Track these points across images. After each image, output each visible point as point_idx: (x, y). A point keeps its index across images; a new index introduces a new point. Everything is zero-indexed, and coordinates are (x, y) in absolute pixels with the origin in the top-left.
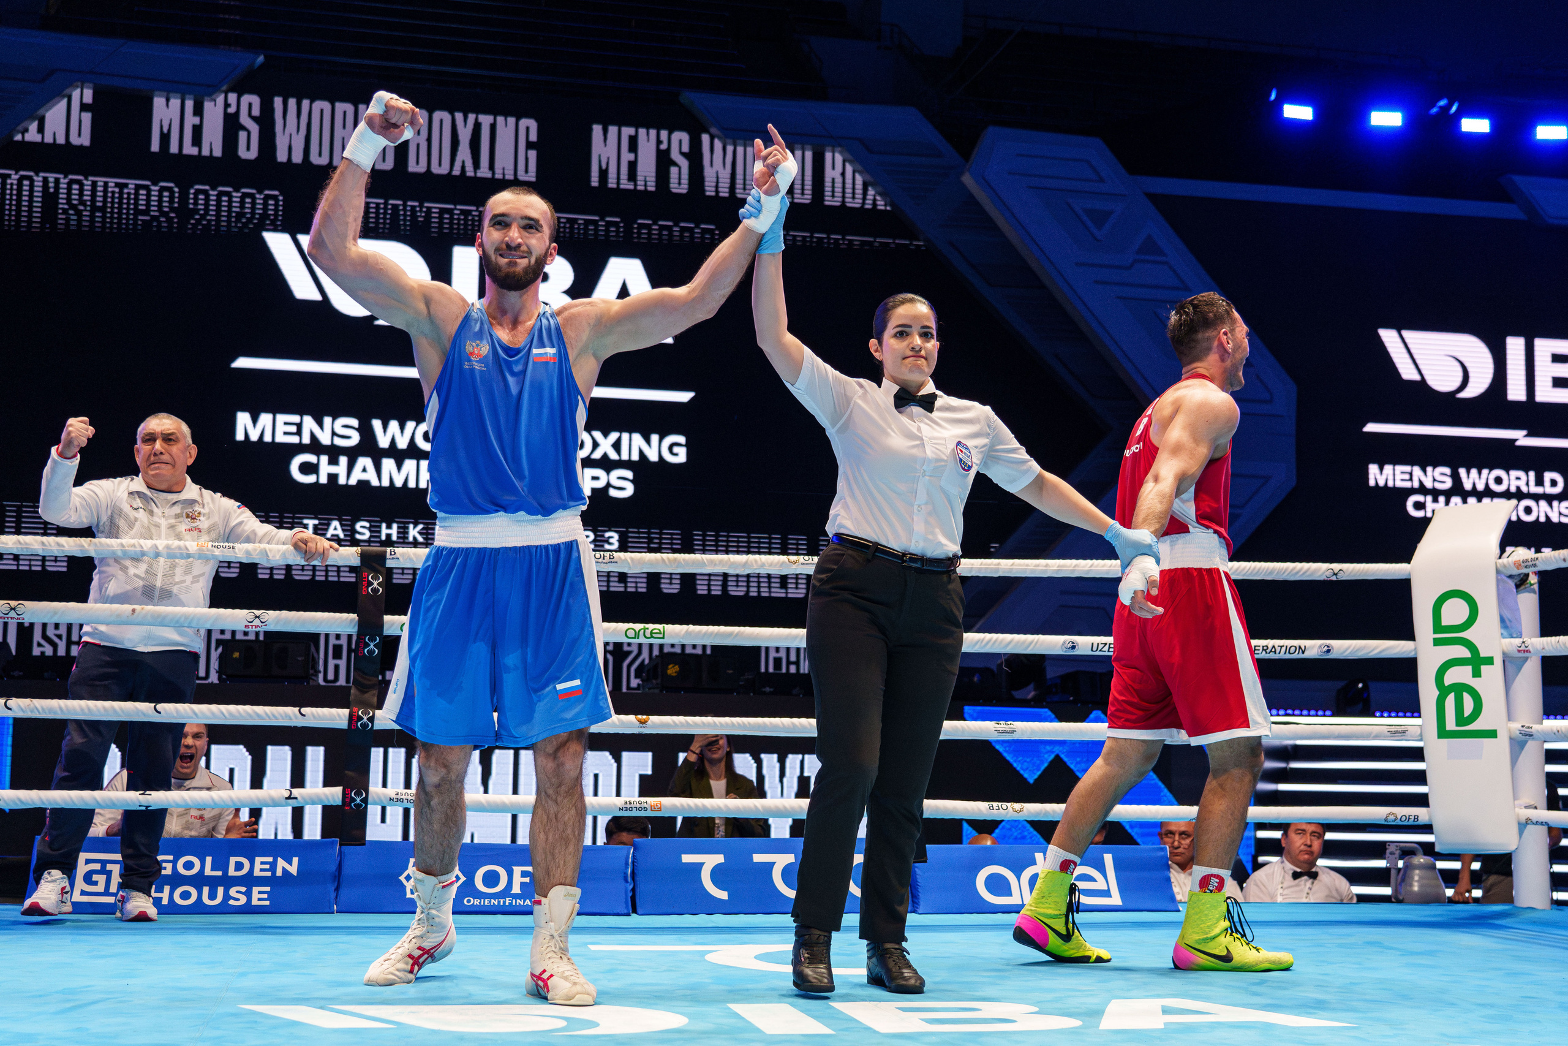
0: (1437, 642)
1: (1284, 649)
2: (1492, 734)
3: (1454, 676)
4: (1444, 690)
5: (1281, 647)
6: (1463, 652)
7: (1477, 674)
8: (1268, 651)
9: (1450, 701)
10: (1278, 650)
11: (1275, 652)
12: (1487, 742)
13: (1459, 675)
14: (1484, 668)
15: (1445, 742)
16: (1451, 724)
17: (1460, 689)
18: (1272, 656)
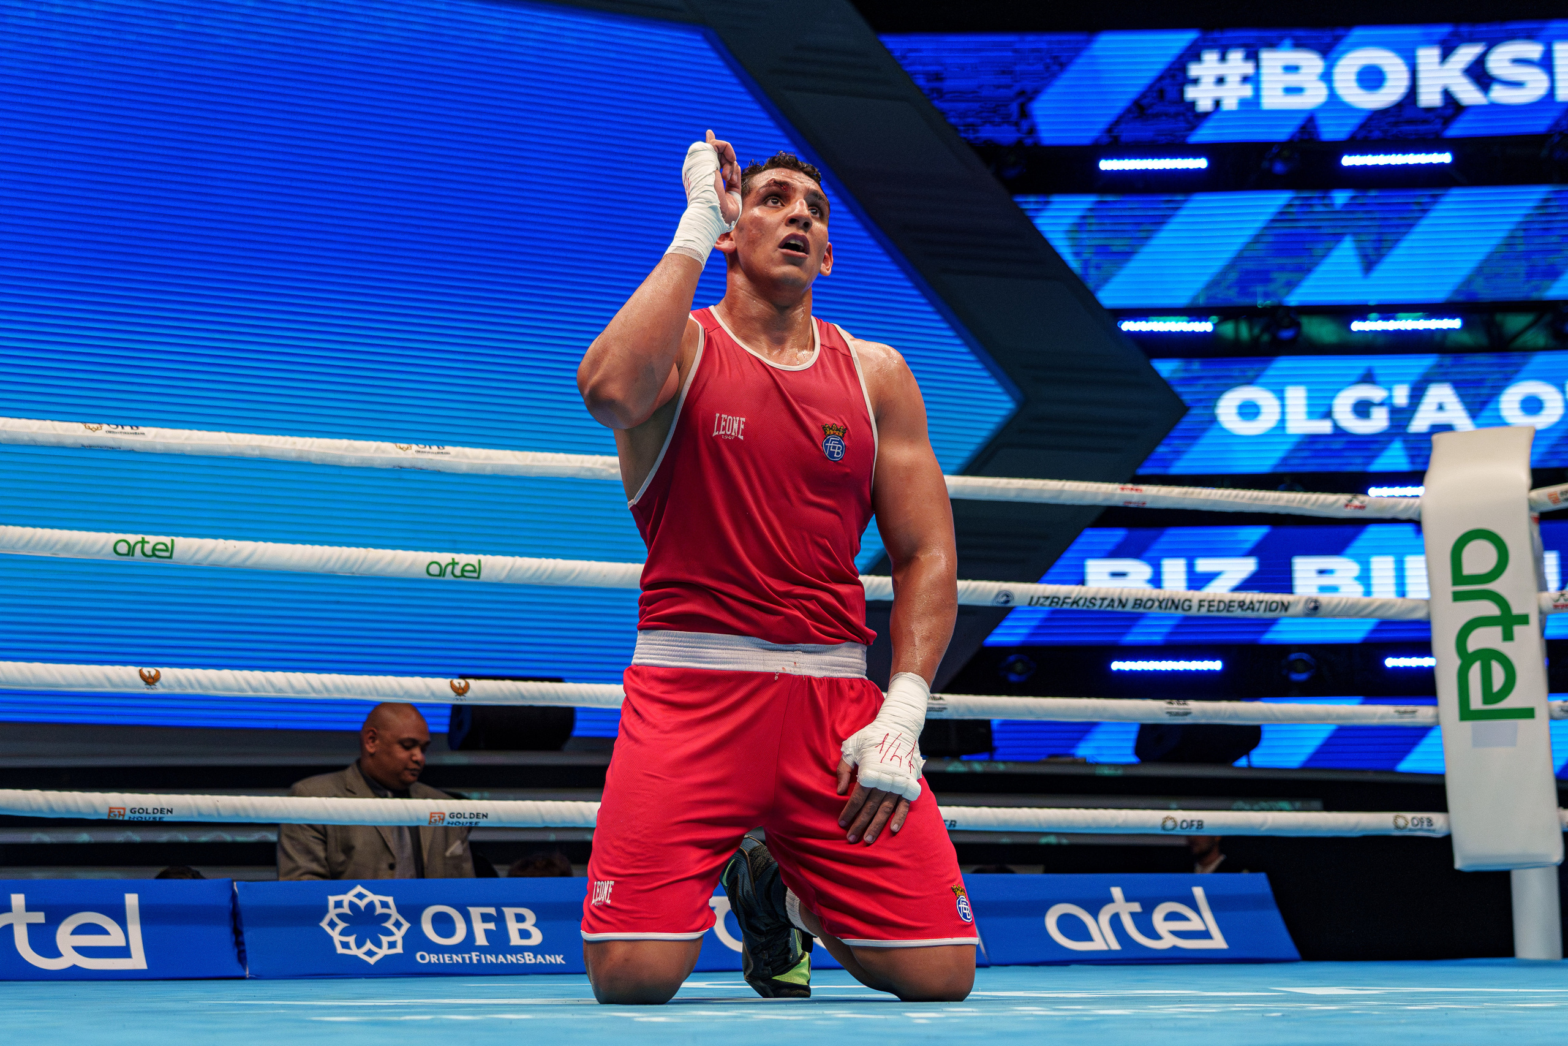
0: (1458, 597)
1: (1263, 605)
2: (1528, 713)
3: (1479, 640)
4: (1466, 659)
5: (1261, 602)
6: (1490, 609)
7: (1508, 636)
8: (1245, 607)
9: (1475, 671)
10: (1257, 606)
11: (1253, 609)
12: (1523, 723)
13: (1485, 638)
14: (1517, 629)
15: (1468, 725)
16: (1476, 702)
17: (1487, 656)
18: (1249, 614)
